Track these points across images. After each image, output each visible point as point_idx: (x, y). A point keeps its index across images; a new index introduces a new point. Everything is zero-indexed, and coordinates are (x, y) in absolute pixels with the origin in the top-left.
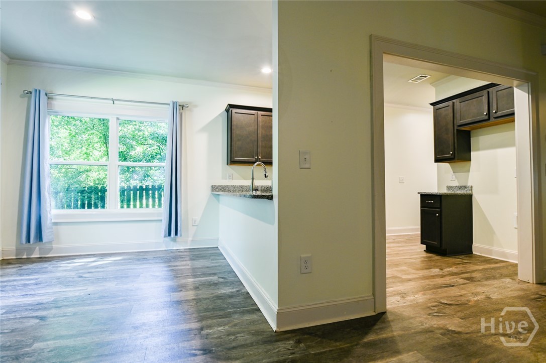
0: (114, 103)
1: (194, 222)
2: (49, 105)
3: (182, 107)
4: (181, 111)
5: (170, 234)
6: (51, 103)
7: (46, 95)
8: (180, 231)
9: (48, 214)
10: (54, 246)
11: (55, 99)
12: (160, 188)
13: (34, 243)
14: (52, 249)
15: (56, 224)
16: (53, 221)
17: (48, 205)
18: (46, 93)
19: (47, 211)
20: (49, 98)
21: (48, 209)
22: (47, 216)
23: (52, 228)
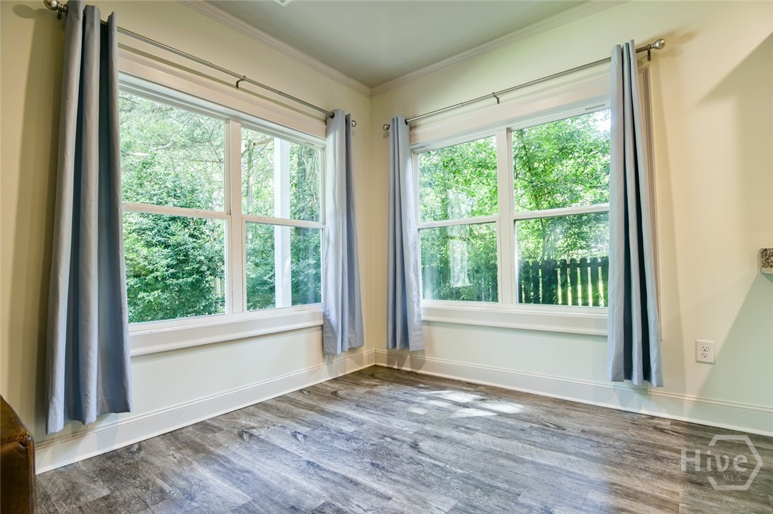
0: (498, 102)
1: (700, 352)
2: (411, 138)
3: (647, 51)
4: (646, 63)
5: (628, 375)
6: (414, 135)
7: (406, 123)
8: (658, 371)
9: (415, 307)
10: (427, 358)
11: (419, 126)
12: (605, 264)
13: (401, 350)
14: (424, 362)
15: (428, 323)
16: (423, 318)
17: (415, 293)
18: (406, 120)
19: (413, 302)
20: (411, 126)
21: (415, 300)
22: (413, 309)
23: (421, 330)
